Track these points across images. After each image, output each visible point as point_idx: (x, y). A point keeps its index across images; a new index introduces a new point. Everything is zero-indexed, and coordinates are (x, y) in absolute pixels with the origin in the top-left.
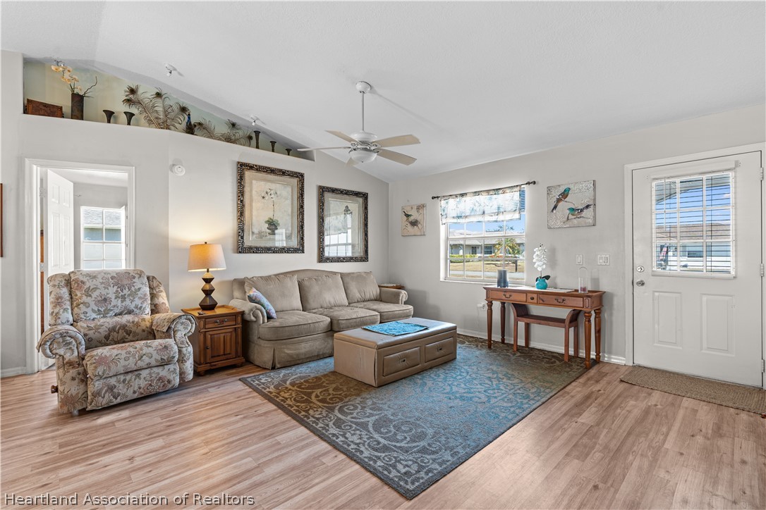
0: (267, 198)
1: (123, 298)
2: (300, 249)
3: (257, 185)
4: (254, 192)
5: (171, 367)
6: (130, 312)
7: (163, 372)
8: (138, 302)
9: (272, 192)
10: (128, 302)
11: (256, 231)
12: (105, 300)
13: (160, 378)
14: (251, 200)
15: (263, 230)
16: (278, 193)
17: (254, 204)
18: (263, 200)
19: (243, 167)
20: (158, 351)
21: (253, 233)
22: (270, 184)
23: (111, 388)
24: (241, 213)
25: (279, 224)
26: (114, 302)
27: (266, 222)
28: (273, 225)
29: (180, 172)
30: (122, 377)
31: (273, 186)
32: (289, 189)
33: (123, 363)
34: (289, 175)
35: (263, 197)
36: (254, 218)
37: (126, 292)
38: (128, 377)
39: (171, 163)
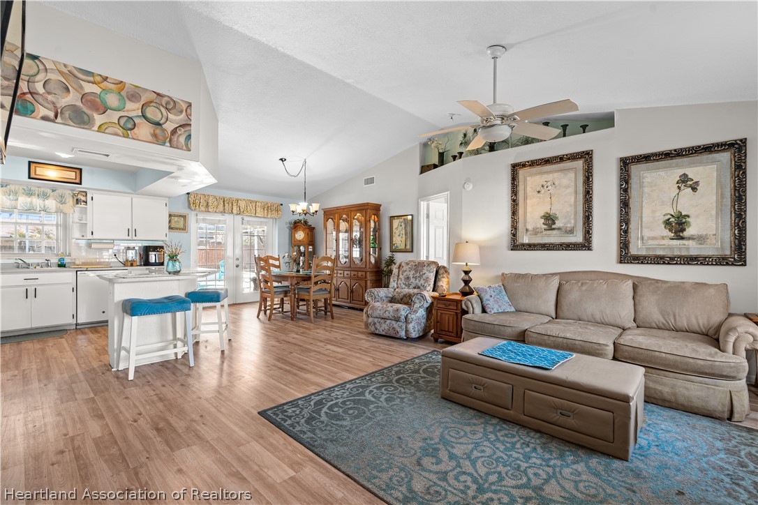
0: (543, 191)
1: (416, 278)
2: (586, 245)
3: (531, 180)
4: (529, 189)
5: (401, 324)
6: (419, 288)
7: (395, 325)
8: (422, 282)
9: (549, 184)
10: (417, 281)
11: (530, 227)
12: (408, 278)
13: (393, 328)
14: (525, 198)
15: (538, 226)
16: (557, 183)
17: (528, 201)
18: (538, 195)
19: (515, 168)
20: (394, 310)
21: (527, 230)
22: (546, 176)
23: (375, 324)
24: (514, 213)
25: (557, 218)
26: (412, 280)
27: (542, 218)
28: (550, 220)
29: (470, 187)
30: (380, 320)
31: (550, 177)
32: (572, 175)
33: (378, 312)
34: (569, 159)
35: (539, 192)
36: (528, 214)
37: (418, 275)
38: (382, 321)
39: (463, 182)
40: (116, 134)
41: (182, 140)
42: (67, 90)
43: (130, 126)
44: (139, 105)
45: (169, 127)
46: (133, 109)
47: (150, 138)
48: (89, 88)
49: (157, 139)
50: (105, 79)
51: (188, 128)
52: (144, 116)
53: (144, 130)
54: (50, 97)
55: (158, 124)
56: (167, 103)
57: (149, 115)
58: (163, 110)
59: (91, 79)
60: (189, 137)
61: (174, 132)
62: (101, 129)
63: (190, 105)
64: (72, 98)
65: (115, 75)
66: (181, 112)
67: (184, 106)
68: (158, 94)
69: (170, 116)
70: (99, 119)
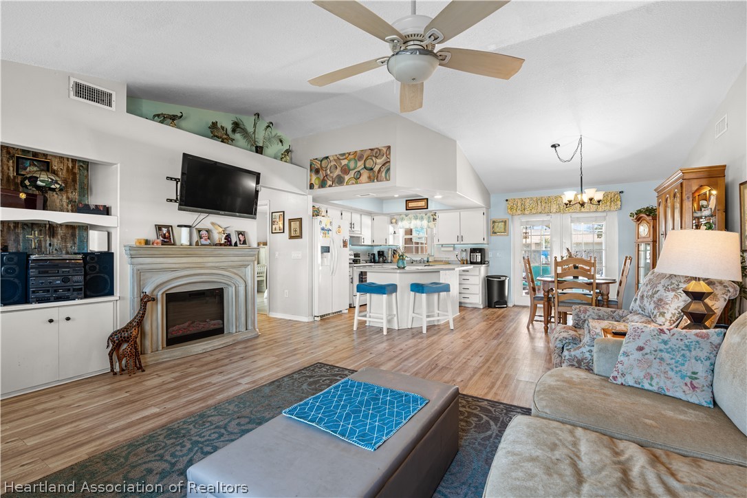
40: (353, 184)
41: (383, 174)
42: (336, 167)
43: (358, 176)
44: (363, 162)
45: (376, 169)
46: (360, 164)
47: (367, 180)
48: (344, 162)
49: (371, 179)
50: (349, 154)
51: (387, 164)
52: (365, 167)
53: (365, 175)
54: (331, 175)
55: (372, 169)
56: (376, 153)
57: (367, 166)
58: (374, 158)
59: (344, 157)
60: (388, 170)
61: (379, 170)
62: (347, 184)
63: (389, 148)
64: (338, 172)
65: (352, 150)
66: (383, 155)
67: (385, 150)
68: (372, 150)
69: (378, 161)
70: (347, 178)
